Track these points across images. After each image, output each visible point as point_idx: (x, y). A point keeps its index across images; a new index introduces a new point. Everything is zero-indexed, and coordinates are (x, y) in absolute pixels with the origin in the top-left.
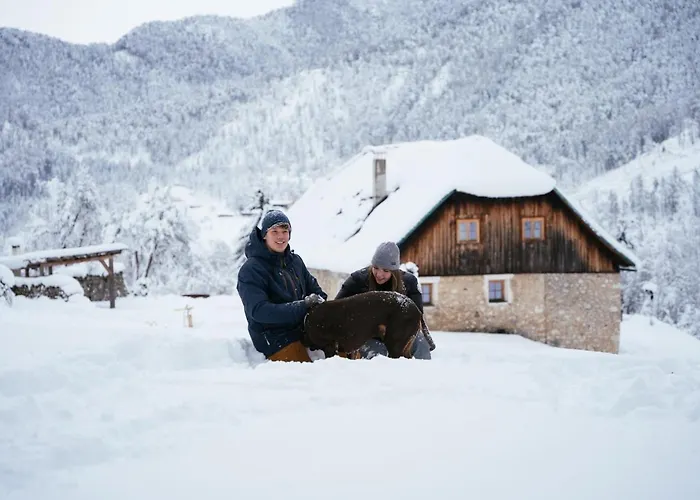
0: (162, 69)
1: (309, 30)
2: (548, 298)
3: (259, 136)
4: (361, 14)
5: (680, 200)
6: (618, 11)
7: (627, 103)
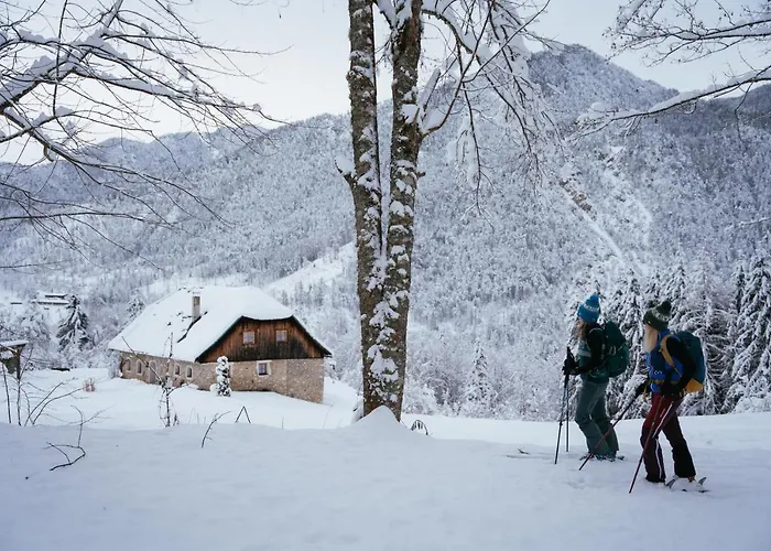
2: (289, 372)
5: (325, 297)
6: (286, 178)
7: (292, 236)
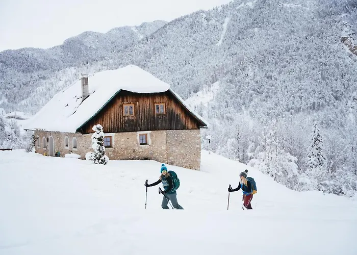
0: (12, 68)
1: (69, 53)
2: (168, 142)
3: (51, 92)
4: (88, 48)
6: (180, 48)
7: (184, 79)
